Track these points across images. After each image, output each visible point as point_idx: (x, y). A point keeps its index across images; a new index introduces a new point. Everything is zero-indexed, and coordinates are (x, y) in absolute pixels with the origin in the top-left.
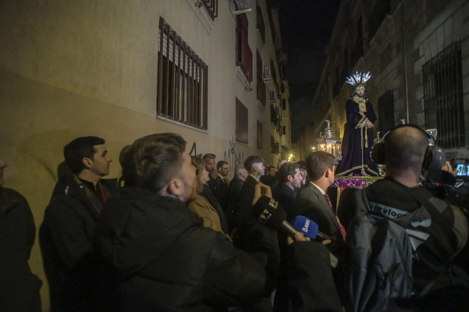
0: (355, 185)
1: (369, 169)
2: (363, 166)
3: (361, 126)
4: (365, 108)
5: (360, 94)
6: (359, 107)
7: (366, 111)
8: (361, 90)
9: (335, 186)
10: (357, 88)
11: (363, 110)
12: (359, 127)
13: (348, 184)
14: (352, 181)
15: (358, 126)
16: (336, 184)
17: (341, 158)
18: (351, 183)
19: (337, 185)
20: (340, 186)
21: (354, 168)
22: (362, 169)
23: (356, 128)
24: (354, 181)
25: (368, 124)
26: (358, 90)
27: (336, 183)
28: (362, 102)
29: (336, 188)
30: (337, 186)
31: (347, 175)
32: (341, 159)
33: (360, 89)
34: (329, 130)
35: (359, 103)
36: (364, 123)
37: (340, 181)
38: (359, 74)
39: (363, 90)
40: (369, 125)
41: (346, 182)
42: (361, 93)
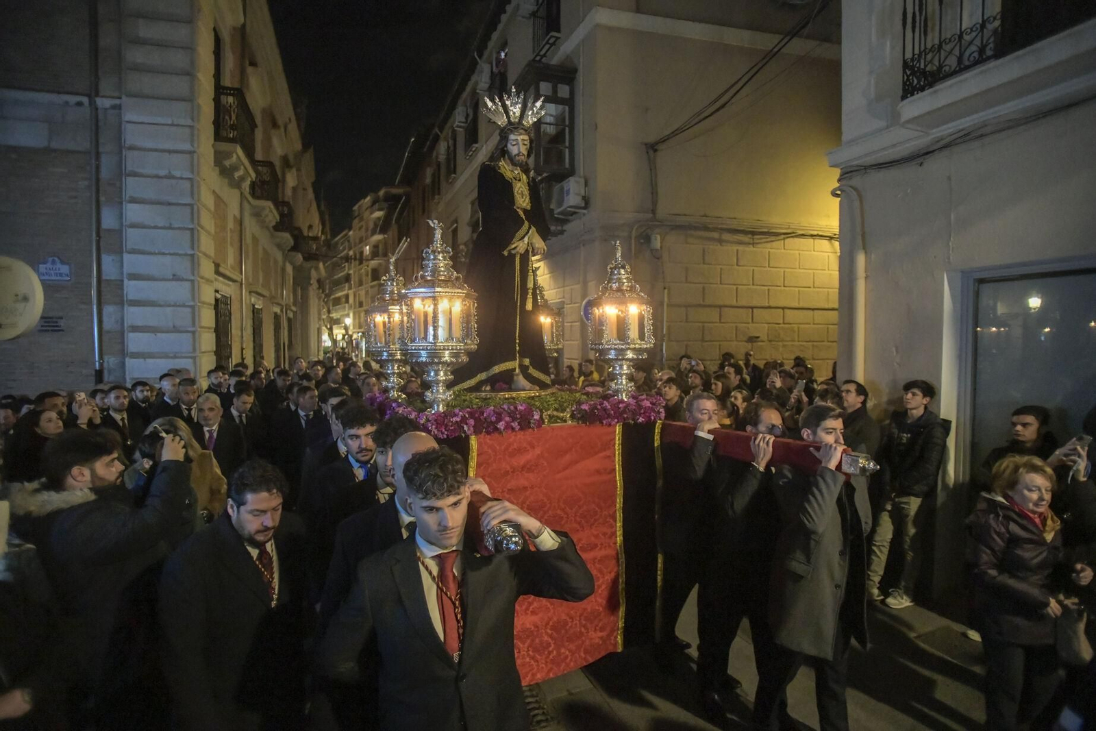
0: (517, 424)
1: (531, 371)
2: (517, 363)
3: (518, 249)
4: (528, 197)
5: (518, 155)
6: (513, 194)
7: (529, 208)
8: (519, 144)
9: (465, 432)
10: (512, 137)
11: (524, 202)
12: (513, 252)
13: (501, 423)
14: (508, 413)
15: (513, 246)
16: (466, 428)
17: (474, 344)
18: (507, 419)
19: (469, 429)
20: (477, 432)
21: (497, 369)
22: (514, 369)
23: (506, 253)
24: (514, 412)
25: (537, 246)
26: (514, 143)
27: (467, 424)
28: (520, 180)
29: (467, 438)
30: (469, 433)
31: (477, 388)
32: (476, 346)
33: (520, 140)
34: (439, 253)
35: (514, 181)
36: (526, 239)
37: (477, 415)
38: (519, 97)
39: (525, 147)
40: (538, 248)
41: (494, 419)
42: (520, 153)
